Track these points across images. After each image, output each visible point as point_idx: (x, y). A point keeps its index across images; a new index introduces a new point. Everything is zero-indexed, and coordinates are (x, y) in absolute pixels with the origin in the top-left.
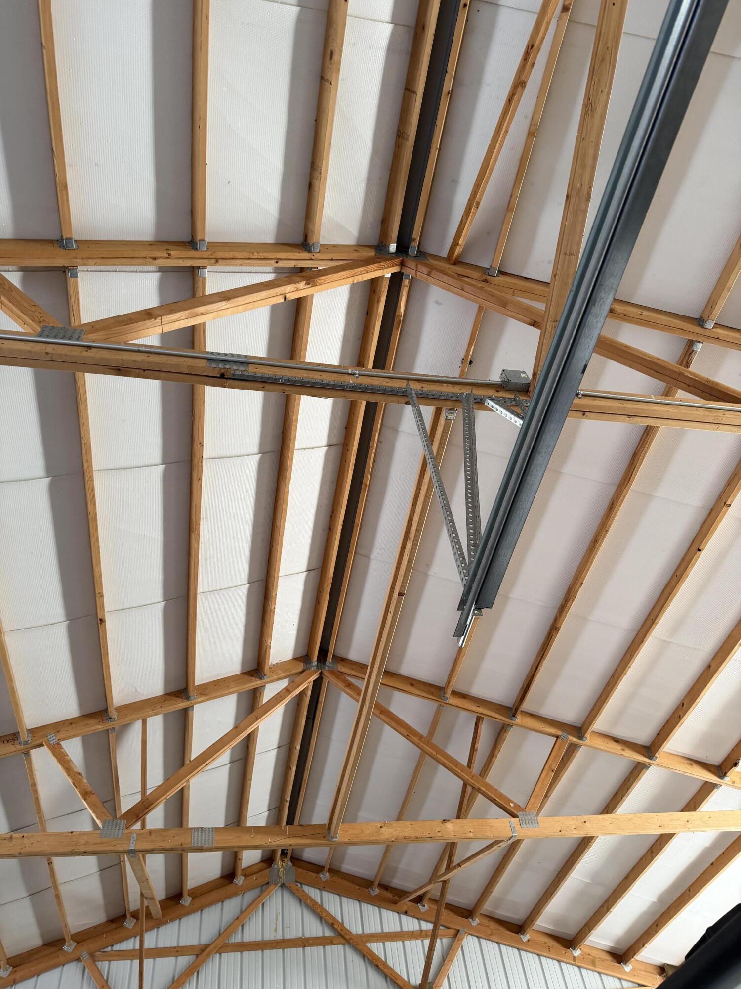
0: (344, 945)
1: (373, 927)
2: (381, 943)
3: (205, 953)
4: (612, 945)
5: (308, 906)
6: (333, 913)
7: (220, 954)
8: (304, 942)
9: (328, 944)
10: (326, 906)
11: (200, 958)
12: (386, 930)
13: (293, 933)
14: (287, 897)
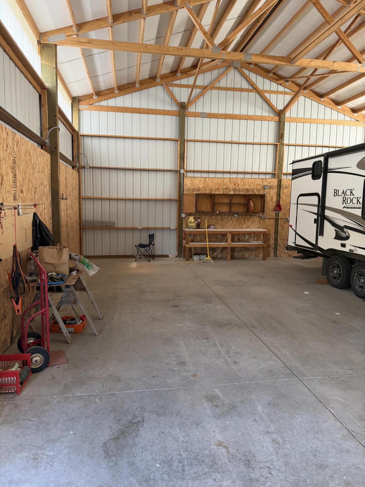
0: (256, 93)
1: (267, 88)
2: (269, 94)
3: (206, 89)
4: (354, 107)
5: (244, 77)
6: (253, 80)
7: (211, 90)
8: (241, 90)
9: (250, 92)
10: (250, 77)
11: (204, 90)
12: (272, 89)
13: (238, 86)
14: (236, 72)
